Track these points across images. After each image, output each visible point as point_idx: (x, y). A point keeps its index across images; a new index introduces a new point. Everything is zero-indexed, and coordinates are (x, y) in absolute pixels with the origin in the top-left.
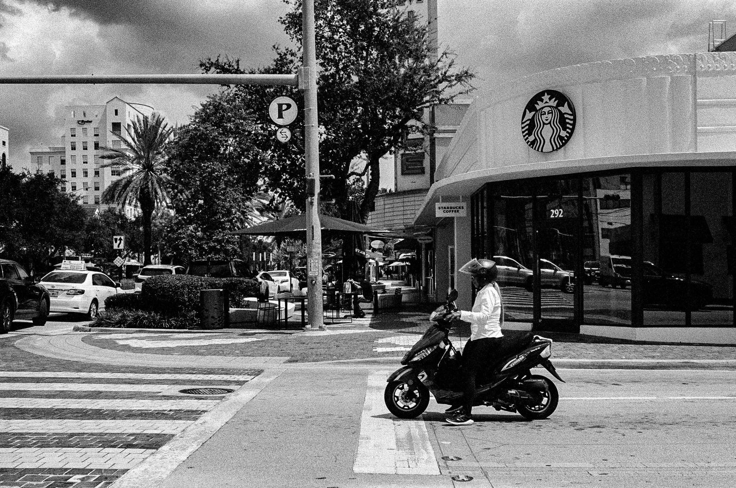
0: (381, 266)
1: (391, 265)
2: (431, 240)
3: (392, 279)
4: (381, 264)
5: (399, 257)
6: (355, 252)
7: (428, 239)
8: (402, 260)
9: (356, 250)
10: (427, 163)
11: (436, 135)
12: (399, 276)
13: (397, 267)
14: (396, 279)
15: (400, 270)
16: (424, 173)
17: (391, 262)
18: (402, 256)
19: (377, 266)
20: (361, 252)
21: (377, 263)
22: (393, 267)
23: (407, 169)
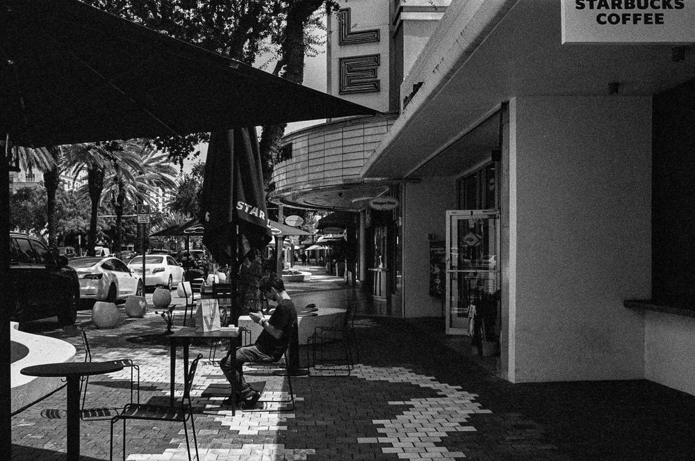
0: (296, 250)
1: (308, 249)
2: (394, 203)
3: (309, 264)
4: (296, 248)
5: (317, 240)
6: (235, 211)
7: (389, 203)
8: (321, 244)
9: (240, 205)
10: (384, 73)
11: (404, 16)
12: (317, 262)
13: (314, 251)
14: (313, 265)
15: (318, 255)
16: (379, 91)
17: (308, 246)
18: (321, 239)
19: (293, 250)
20: (255, 212)
21: (292, 246)
22: (309, 251)
23: (350, 84)
